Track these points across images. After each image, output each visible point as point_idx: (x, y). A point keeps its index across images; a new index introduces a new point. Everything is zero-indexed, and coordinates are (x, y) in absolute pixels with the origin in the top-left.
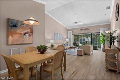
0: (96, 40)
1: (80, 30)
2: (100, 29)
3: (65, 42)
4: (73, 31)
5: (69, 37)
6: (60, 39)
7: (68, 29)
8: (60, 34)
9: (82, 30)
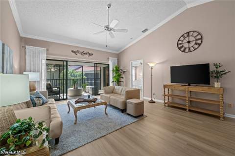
1: (72, 51)
4: (48, 50)
8: (6, 47)
9: (76, 54)
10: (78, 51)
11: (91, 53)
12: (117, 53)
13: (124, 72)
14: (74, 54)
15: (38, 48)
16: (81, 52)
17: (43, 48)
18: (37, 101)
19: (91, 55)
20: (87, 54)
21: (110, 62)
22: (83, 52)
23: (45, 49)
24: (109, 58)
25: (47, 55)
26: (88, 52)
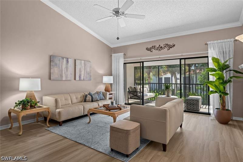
0: (195, 83)
1: (147, 49)
2: (206, 44)
3: (102, 88)
6: (77, 78)
7: (112, 46)
8: (78, 62)
9: (151, 51)
10: (154, 47)
11: (171, 43)
14: (149, 52)
16: (157, 47)
17: (121, 54)
18: (89, 98)
19: (171, 48)
20: (165, 48)
21: (209, 51)
22: (159, 45)
23: (122, 53)
24: (208, 43)
25: (124, 59)
26: (167, 44)
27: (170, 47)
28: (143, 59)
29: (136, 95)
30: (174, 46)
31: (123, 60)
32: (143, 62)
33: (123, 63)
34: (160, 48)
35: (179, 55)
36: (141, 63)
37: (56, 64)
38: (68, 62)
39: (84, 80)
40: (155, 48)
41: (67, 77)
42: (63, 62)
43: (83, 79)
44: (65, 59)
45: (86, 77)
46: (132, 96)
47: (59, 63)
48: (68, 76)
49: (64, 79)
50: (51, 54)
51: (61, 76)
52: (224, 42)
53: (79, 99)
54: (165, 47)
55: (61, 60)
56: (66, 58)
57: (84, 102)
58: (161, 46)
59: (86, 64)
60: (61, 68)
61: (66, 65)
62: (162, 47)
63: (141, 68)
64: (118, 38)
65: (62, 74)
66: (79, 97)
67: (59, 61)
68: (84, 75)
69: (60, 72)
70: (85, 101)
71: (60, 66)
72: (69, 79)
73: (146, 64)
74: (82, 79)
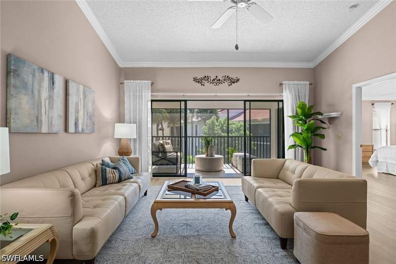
1: (195, 79)
2: (281, 84)
3: (110, 149)
4: (152, 84)
5: (127, 117)
6: (72, 129)
7: (121, 65)
9: (203, 83)
10: (206, 78)
11: (234, 76)
12: (311, 65)
13: (332, 120)
14: (199, 85)
15: (139, 81)
16: (212, 79)
17: (146, 81)
18: (110, 174)
19: (234, 83)
20: (225, 82)
21: (284, 94)
22: (217, 77)
23: (149, 82)
24: (283, 82)
25: (152, 92)
26: (228, 77)
27: (233, 81)
28: (188, 95)
29: (165, 158)
30: (238, 80)
31: (150, 94)
32: (185, 101)
33: (150, 99)
34: (217, 81)
35: (245, 95)
36: (183, 103)
37: (25, 85)
38: (53, 84)
39: (83, 132)
40: (209, 80)
41: (50, 124)
42: (42, 80)
43: (82, 130)
44: (46, 74)
45: (87, 125)
46: (158, 161)
47: (33, 81)
48: (54, 122)
49: (44, 130)
50: (9, 50)
51: (38, 120)
52: (300, 84)
53: (90, 181)
54: (225, 80)
55: (37, 75)
56: (49, 72)
57: (103, 185)
58: (218, 78)
59: (86, 94)
60: (36, 98)
61: (49, 90)
62: (219, 80)
63: (183, 111)
64: (237, 47)
65: (39, 116)
66: (86, 174)
67: (34, 75)
68: (84, 119)
69: (34, 109)
70: (105, 182)
71: (36, 93)
72: (54, 130)
73: (190, 105)
74: (80, 129)
